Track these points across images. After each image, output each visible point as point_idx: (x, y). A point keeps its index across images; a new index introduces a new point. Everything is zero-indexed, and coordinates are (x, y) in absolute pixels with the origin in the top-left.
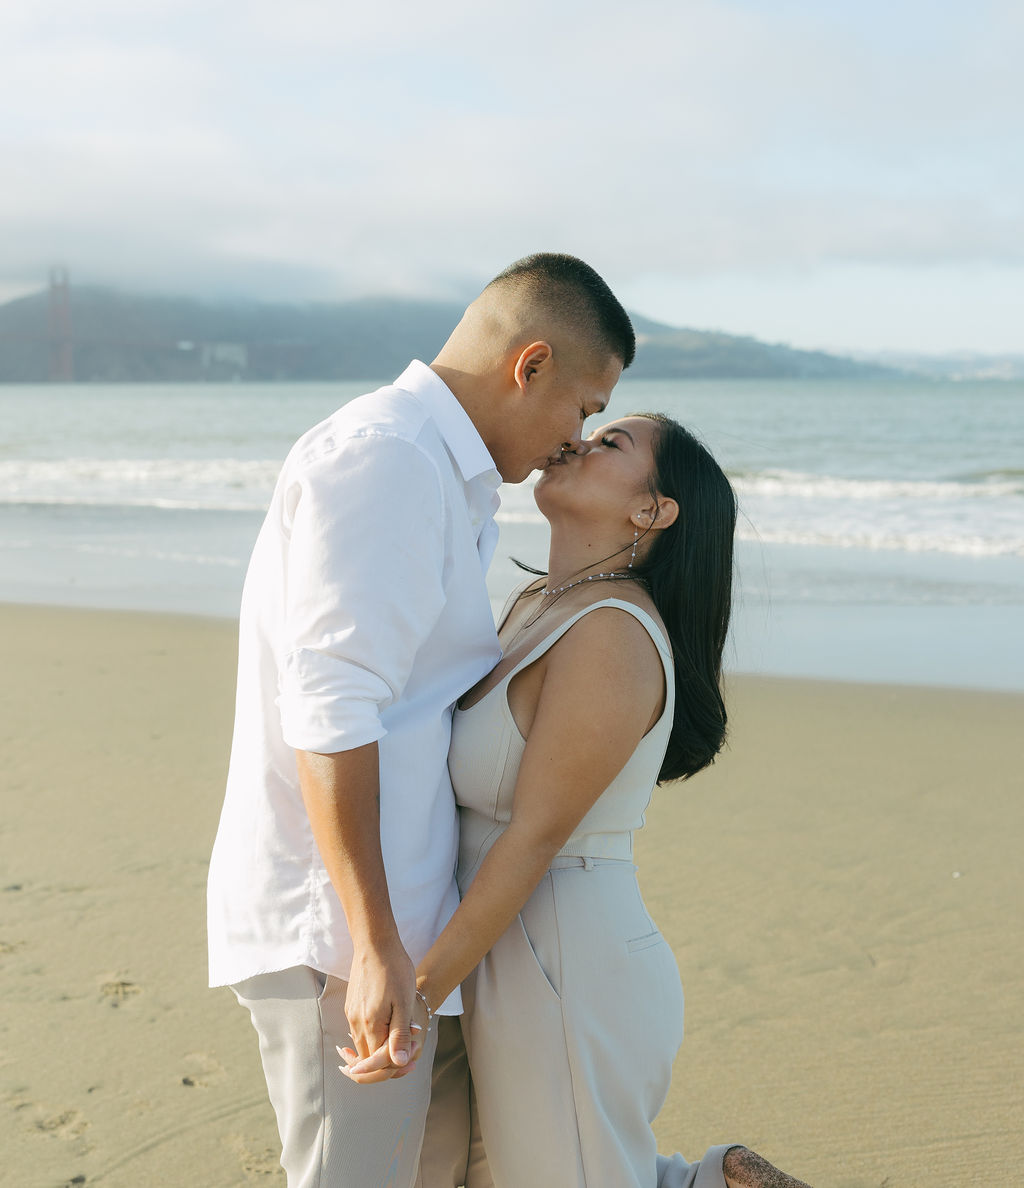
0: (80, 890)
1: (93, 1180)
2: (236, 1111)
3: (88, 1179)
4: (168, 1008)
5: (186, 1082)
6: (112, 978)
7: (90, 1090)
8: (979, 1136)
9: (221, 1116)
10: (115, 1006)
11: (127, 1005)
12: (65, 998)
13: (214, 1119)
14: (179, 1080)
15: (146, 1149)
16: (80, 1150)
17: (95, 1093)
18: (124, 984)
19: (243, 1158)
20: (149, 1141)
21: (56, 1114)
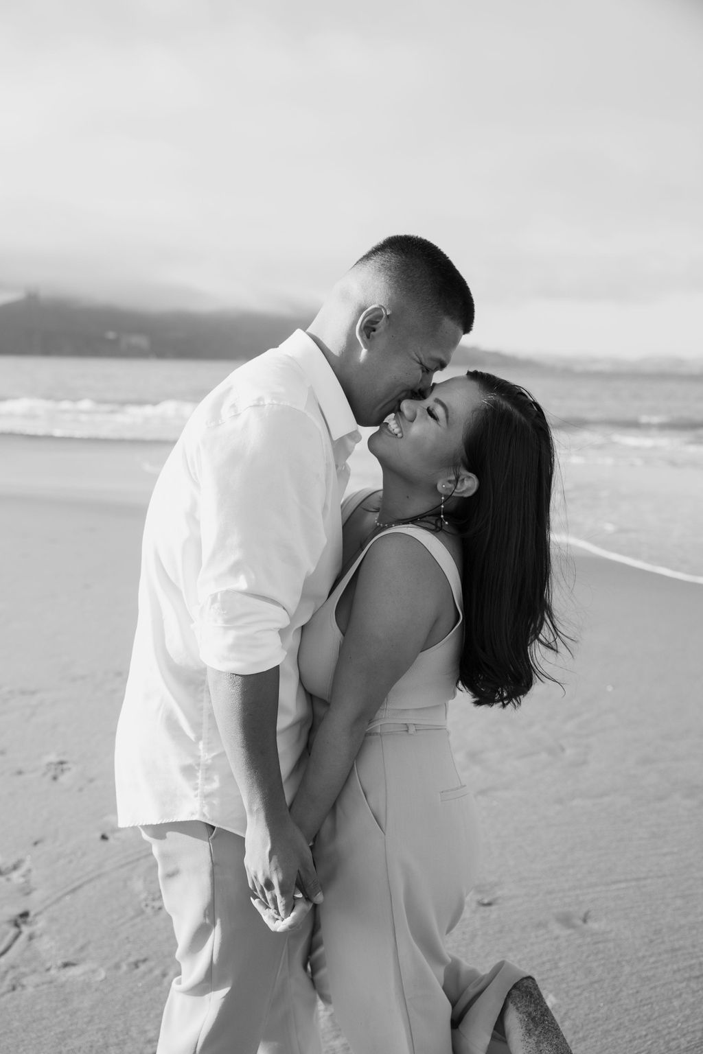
0: (33, 693)
1: (36, 915)
2: (138, 860)
3: (32, 913)
4: (91, 780)
5: (104, 837)
6: (53, 758)
7: (36, 844)
8: (645, 879)
9: (128, 864)
10: (55, 778)
11: (63, 779)
12: (20, 773)
13: (122, 866)
14: (98, 835)
15: (74, 890)
16: (26, 891)
17: (39, 846)
18: (62, 763)
19: (143, 896)
20: (77, 884)
21: (11, 862)
